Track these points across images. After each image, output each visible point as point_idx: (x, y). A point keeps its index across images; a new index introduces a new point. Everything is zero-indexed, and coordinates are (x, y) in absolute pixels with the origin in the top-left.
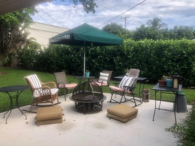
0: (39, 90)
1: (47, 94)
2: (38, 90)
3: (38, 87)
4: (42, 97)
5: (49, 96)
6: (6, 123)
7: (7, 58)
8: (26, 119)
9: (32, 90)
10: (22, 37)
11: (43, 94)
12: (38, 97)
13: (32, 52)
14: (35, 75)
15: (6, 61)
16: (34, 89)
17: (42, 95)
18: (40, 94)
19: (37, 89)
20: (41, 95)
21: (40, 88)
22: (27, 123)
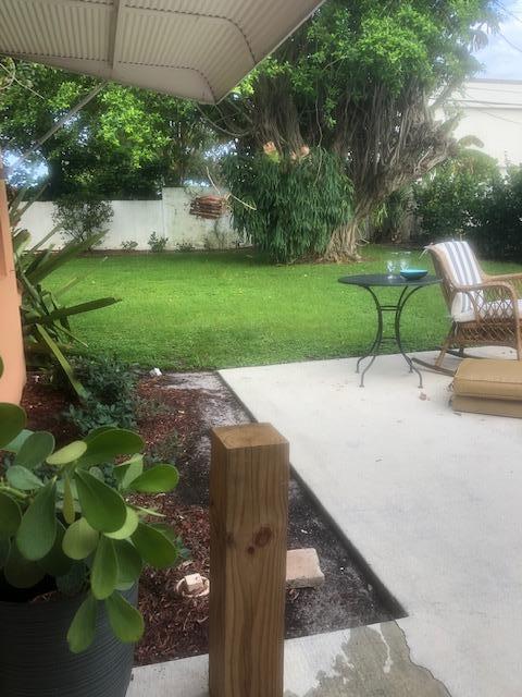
0: (472, 293)
1: (500, 313)
2: (470, 296)
3: (471, 284)
4: (481, 321)
5: (508, 320)
6: (362, 386)
7: (383, 211)
8: (421, 387)
9: (449, 293)
10: (434, 130)
11: (487, 313)
12: (465, 320)
13: (464, 187)
14: (465, 243)
15: (379, 221)
16: (456, 290)
17: (483, 315)
18: (475, 308)
19: (466, 291)
20: (477, 313)
21: (476, 289)
22: (423, 397)
